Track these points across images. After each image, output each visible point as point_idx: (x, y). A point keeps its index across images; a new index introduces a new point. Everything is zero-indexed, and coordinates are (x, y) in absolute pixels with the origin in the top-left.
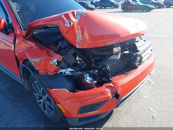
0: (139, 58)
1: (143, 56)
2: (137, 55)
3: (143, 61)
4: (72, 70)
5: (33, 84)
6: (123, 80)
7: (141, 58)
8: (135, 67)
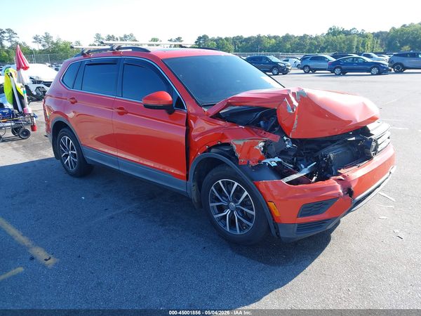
0: (374, 144)
1: (379, 143)
2: (371, 139)
3: (379, 150)
4: (280, 160)
5: (213, 188)
6: (355, 173)
7: (377, 146)
8: (369, 158)
